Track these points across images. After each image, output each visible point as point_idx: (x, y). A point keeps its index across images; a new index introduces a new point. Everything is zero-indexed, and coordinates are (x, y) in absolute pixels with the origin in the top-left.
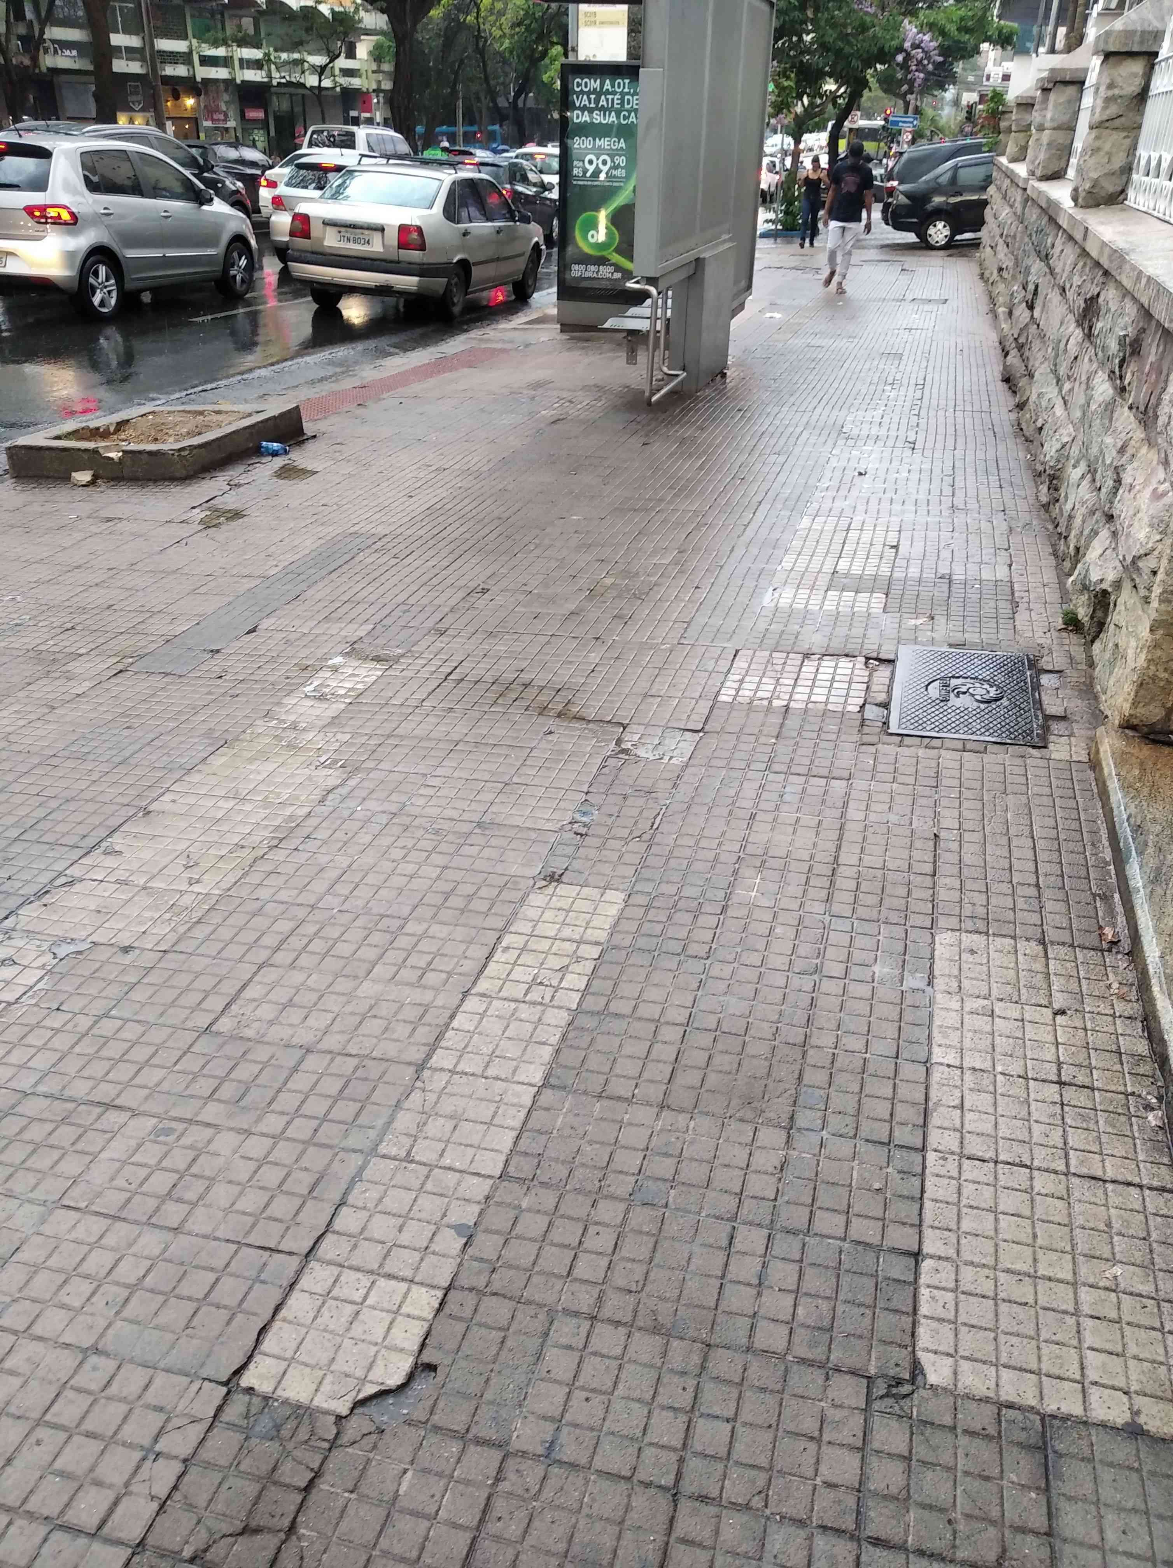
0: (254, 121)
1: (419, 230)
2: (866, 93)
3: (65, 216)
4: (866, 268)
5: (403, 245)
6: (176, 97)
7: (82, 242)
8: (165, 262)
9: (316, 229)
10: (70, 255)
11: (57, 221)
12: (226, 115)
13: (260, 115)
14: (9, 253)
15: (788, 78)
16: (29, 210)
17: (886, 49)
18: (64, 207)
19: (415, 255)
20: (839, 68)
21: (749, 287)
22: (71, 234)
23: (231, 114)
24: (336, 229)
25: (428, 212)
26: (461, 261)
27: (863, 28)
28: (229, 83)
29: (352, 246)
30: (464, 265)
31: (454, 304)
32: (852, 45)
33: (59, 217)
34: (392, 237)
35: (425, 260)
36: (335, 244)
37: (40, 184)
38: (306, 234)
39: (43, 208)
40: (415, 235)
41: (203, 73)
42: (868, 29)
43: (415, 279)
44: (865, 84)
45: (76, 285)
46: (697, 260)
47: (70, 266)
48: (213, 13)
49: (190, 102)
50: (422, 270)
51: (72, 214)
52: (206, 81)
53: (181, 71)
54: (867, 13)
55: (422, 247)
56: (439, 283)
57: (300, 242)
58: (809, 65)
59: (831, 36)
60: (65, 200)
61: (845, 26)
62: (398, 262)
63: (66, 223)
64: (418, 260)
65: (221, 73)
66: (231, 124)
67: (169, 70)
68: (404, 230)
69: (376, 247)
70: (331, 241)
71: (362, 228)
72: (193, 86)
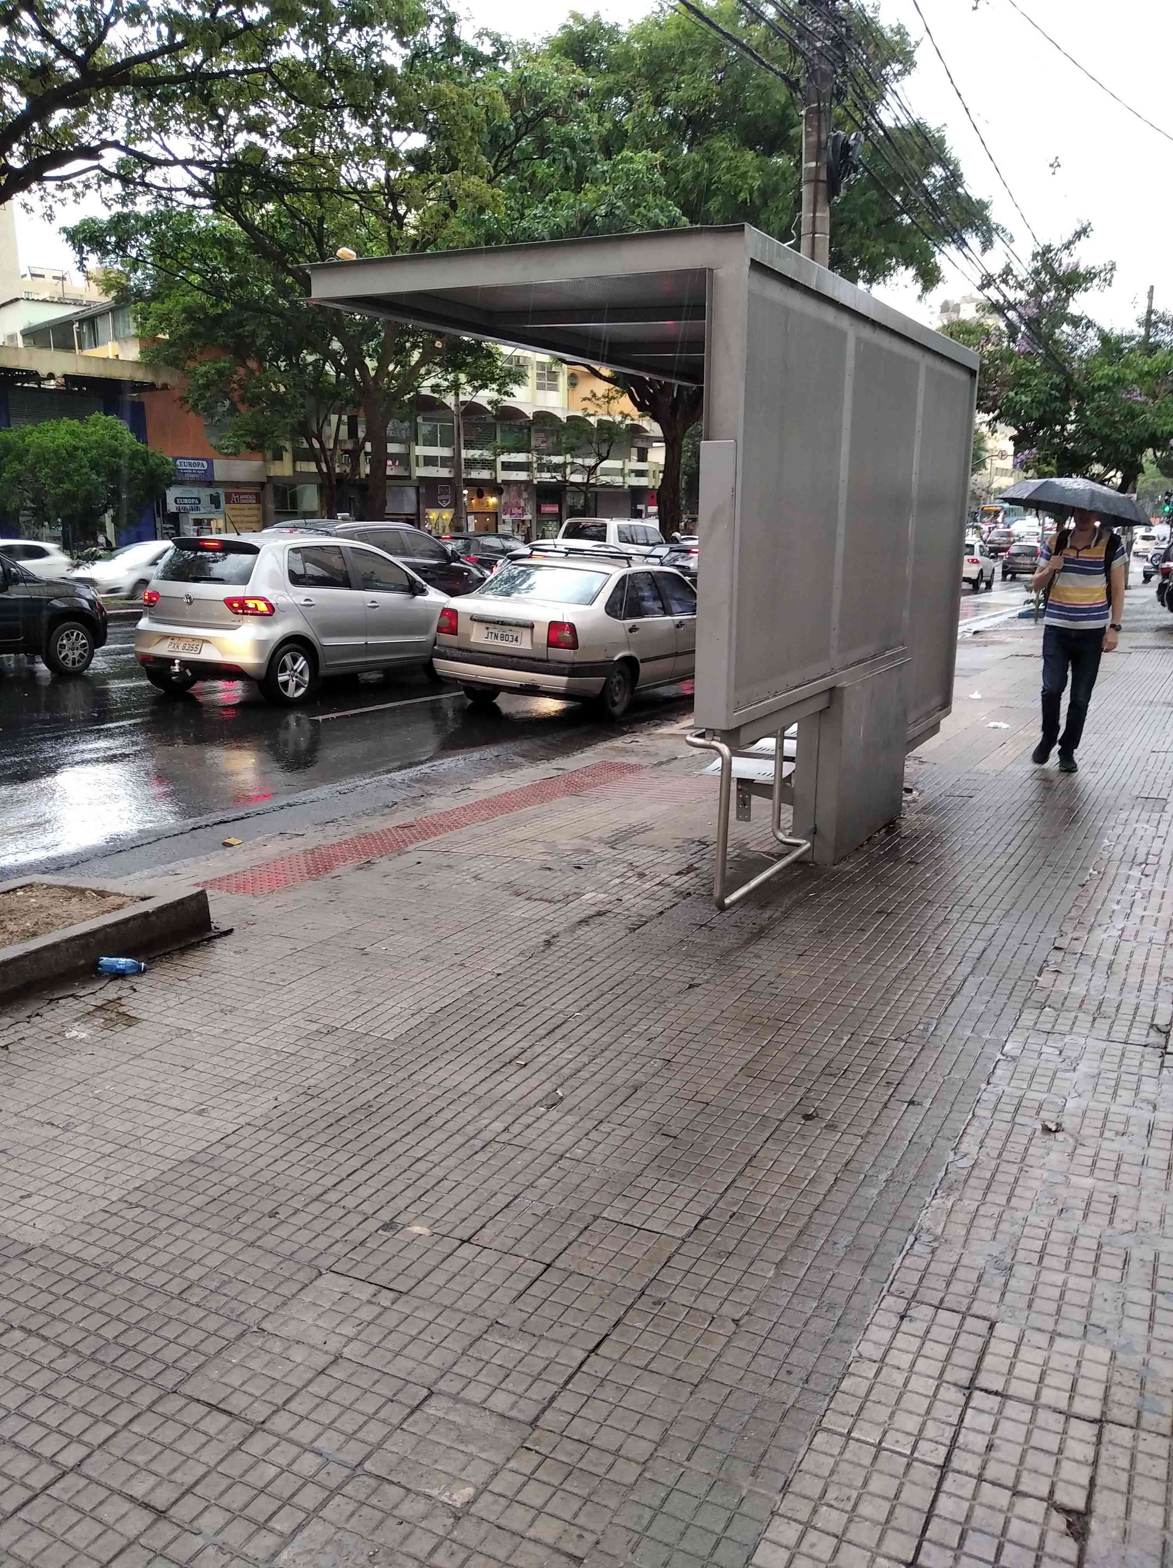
0: (550, 514)
1: (572, 627)
2: (1141, 478)
3: (262, 607)
4: (1137, 656)
5: (551, 644)
6: (480, 495)
7: (277, 631)
8: (367, 649)
9: (463, 624)
10: (261, 644)
11: (255, 612)
12: (524, 510)
13: (556, 509)
14: (205, 641)
15: (1049, 464)
16: (229, 602)
17: (1159, 434)
18: (263, 599)
19: (566, 654)
20: (1106, 453)
21: (946, 704)
22: (264, 623)
23: (528, 508)
24: (485, 625)
25: (588, 607)
26: (624, 659)
27: (1132, 415)
28: (528, 483)
29: (499, 642)
30: (630, 663)
31: (615, 704)
32: (1120, 433)
33: (256, 608)
34: (542, 632)
35: (577, 660)
36: (482, 641)
37: (244, 578)
38: (453, 631)
39: (242, 601)
40: (567, 634)
41: (503, 475)
42: (1138, 416)
43: (565, 679)
44: (1140, 469)
45: (264, 672)
46: (832, 690)
47: (260, 654)
48: (521, 428)
49: (493, 500)
50: (574, 670)
51: (270, 606)
52: (506, 483)
53: (485, 475)
54: (1136, 402)
55: (574, 645)
56: (595, 683)
57: (447, 639)
58: (1073, 451)
59: (1095, 424)
60: (265, 592)
61: (1112, 414)
62: (547, 661)
63: (262, 614)
64: (568, 660)
65: (522, 476)
66: (528, 517)
67: (474, 475)
68: (554, 626)
69: (524, 644)
70: (478, 637)
71: (510, 624)
72: (496, 488)
